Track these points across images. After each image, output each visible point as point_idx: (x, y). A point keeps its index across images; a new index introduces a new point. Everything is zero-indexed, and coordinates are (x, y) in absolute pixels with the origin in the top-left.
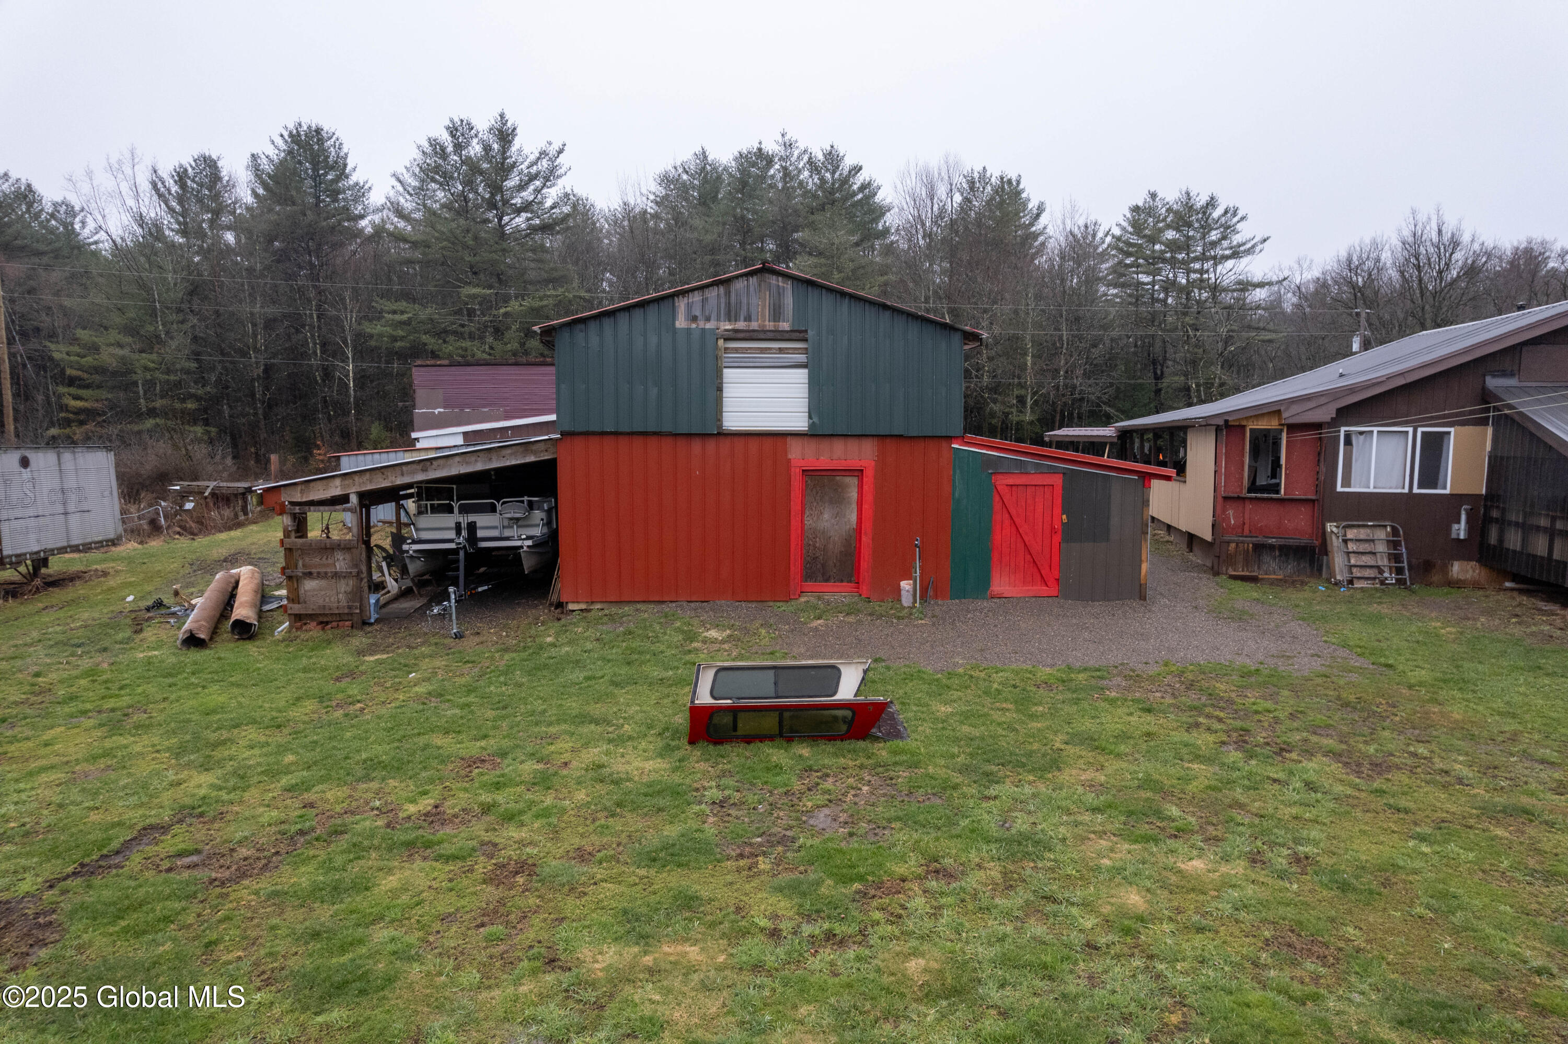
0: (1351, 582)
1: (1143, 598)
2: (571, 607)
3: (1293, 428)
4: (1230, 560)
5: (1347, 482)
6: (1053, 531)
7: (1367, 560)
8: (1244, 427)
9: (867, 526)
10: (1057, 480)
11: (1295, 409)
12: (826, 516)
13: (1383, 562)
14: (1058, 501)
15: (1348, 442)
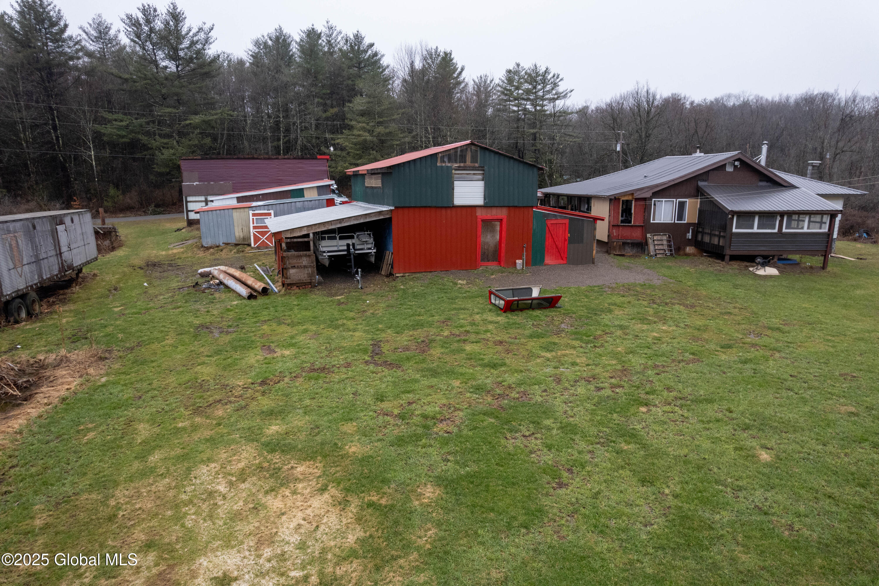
0: (656, 255)
1: (593, 263)
2: (397, 275)
3: (637, 200)
4: (614, 249)
5: (654, 220)
6: (565, 240)
7: (661, 247)
8: (619, 199)
9: (504, 240)
10: (567, 221)
11: (639, 193)
12: (489, 237)
13: (666, 247)
14: (567, 229)
15: (655, 205)
